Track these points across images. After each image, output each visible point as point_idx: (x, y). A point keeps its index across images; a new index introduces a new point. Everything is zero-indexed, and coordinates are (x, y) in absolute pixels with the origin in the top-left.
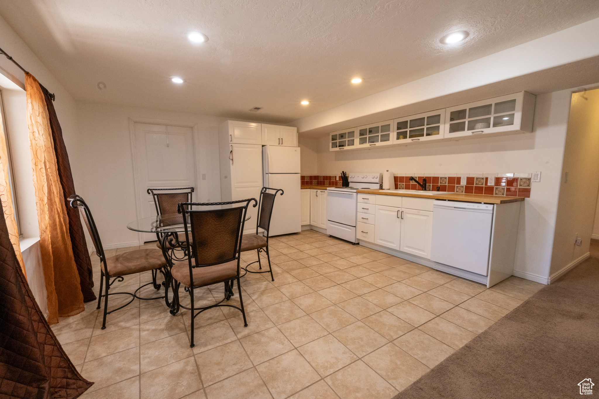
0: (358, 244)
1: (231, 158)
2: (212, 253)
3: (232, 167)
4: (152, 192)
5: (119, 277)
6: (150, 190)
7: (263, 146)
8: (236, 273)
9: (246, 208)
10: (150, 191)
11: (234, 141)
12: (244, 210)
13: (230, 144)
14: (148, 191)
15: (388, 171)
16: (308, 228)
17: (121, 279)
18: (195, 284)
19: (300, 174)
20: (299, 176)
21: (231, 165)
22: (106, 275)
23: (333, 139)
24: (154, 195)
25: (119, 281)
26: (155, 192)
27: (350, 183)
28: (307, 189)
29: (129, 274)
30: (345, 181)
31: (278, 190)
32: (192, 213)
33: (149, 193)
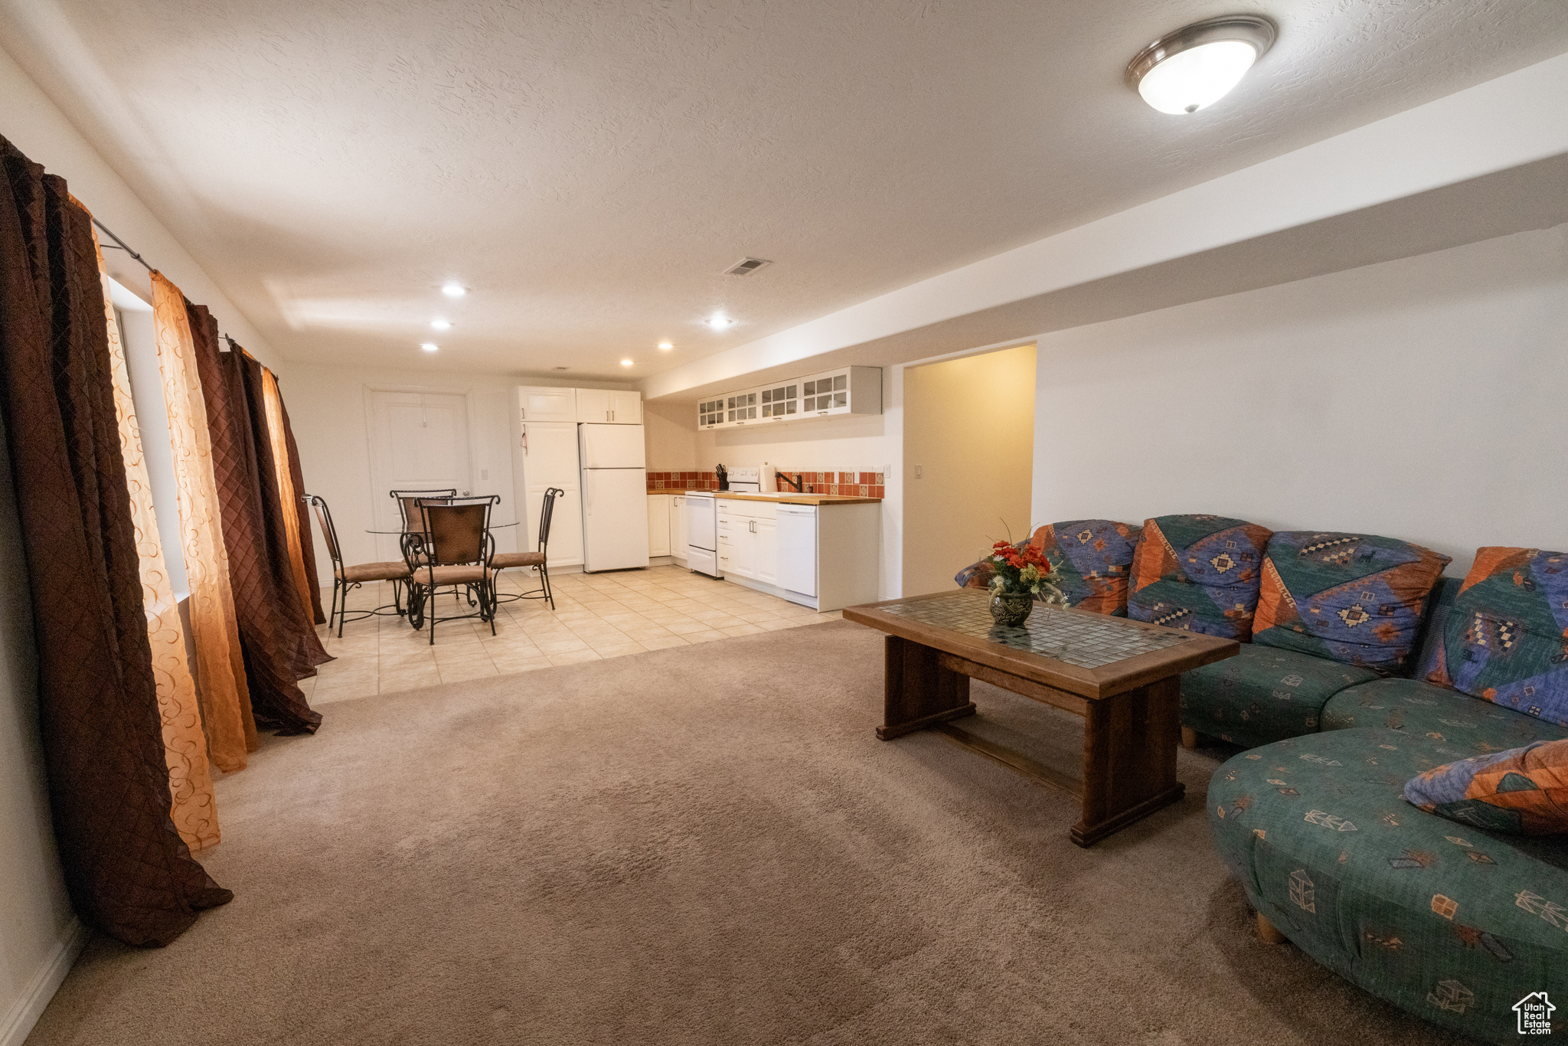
0: (722, 579)
1: (524, 445)
2: (452, 550)
3: (525, 459)
4: (397, 495)
5: (357, 583)
6: (394, 492)
7: (579, 424)
8: (483, 577)
9: (490, 505)
10: (393, 494)
11: (529, 417)
12: (487, 508)
13: (522, 423)
14: (391, 493)
15: (766, 464)
16: (669, 562)
17: (358, 585)
18: (435, 582)
19: (645, 470)
20: (643, 473)
21: (524, 456)
22: (343, 582)
23: (703, 411)
24: (399, 499)
25: (357, 587)
26: (400, 495)
27: (730, 484)
28: (661, 494)
29: (367, 580)
30: (721, 481)
31: (557, 490)
32: (429, 508)
33: (393, 497)
